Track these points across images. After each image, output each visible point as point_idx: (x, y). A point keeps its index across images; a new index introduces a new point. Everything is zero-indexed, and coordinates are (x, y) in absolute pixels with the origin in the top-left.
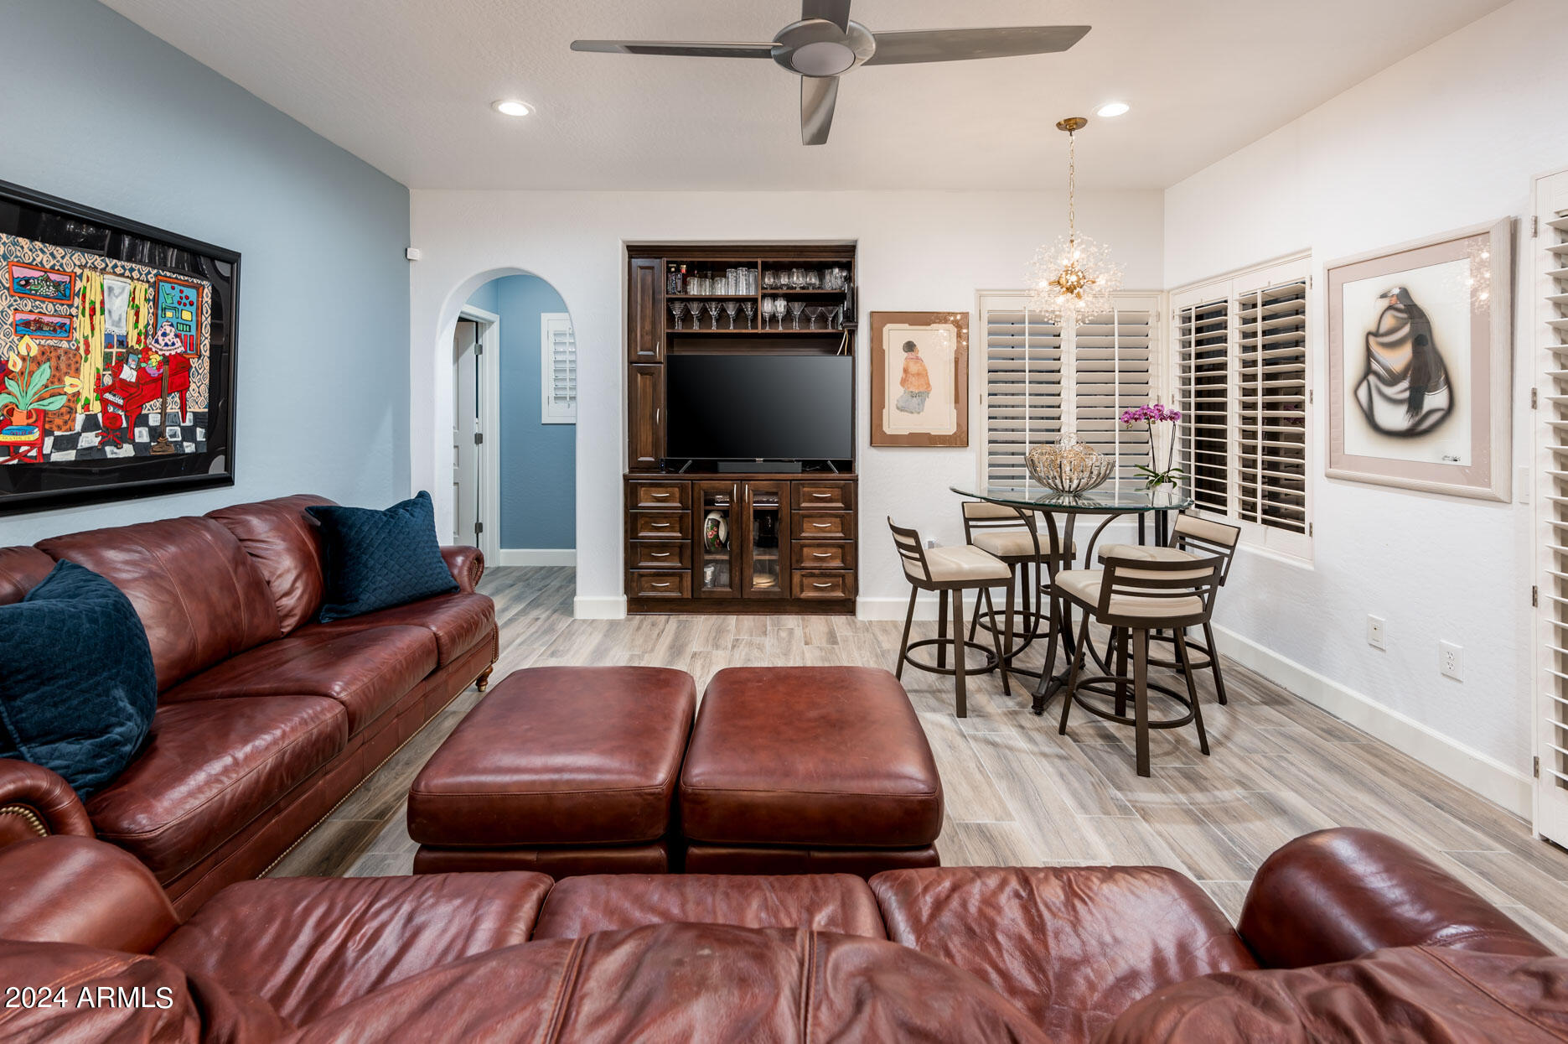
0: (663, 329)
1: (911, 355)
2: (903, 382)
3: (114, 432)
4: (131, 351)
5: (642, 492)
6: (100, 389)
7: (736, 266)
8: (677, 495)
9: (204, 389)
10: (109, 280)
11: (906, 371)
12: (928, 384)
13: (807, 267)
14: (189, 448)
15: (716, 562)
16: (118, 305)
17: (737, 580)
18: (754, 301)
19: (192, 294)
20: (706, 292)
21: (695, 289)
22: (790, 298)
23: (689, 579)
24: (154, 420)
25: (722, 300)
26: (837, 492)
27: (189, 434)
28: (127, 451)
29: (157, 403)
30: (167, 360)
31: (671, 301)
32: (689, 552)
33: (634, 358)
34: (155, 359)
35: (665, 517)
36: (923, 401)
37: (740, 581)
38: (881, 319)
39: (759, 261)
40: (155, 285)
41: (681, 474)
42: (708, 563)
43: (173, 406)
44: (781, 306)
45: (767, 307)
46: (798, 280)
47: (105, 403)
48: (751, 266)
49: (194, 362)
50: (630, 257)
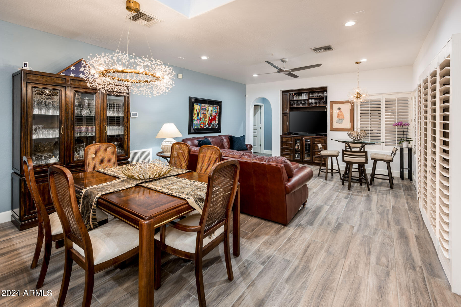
0: (289, 107)
1: (340, 111)
2: (338, 117)
3: (210, 125)
4: (211, 115)
5: (284, 138)
6: (208, 120)
7: (303, 93)
8: (290, 139)
9: (218, 120)
10: (209, 107)
11: (338, 114)
12: (344, 117)
13: (318, 92)
14: (216, 127)
15: (298, 153)
16: (210, 110)
17: (301, 157)
18: (307, 100)
19: (217, 107)
20: (298, 99)
21: (295, 98)
22: (315, 99)
23: (292, 156)
24: (213, 124)
25: (300, 100)
26: (323, 140)
27: (216, 126)
28: (210, 127)
29: (213, 122)
30: (214, 116)
31: (290, 101)
32: (292, 151)
33: (283, 113)
34: (213, 116)
35: (288, 144)
36: (342, 121)
37: (302, 157)
38: (332, 103)
39: (308, 92)
40: (213, 107)
41: (291, 135)
42: (296, 153)
43: (215, 122)
44: (313, 101)
45: (310, 101)
46: (316, 95)
47: (209, 122)
48: (306, 93)
49: (217, 116)
50: (283, 93)
